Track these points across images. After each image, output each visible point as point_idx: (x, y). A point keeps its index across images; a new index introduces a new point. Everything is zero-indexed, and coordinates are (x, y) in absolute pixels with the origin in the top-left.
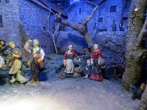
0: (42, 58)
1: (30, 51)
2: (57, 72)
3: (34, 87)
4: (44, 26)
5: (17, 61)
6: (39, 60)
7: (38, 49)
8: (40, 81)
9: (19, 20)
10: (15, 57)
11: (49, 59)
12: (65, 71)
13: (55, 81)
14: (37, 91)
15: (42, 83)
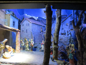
0: (33, 44)
9: (31, 31)
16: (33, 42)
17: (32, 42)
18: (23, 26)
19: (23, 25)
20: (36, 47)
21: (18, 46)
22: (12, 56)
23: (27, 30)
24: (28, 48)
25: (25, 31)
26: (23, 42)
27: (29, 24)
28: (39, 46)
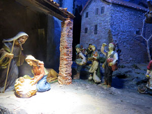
0: (114, 62)
1: (105, 54)
2: (138, 84)
3: (103, 89)
4: (138, 30)
5: (95, 62)
6: (111, 64)
7: (112, 52)
8: (112, 86)
9: (109, 26)
10: (94, 58)
11: (136, 67)
12: (147, 85)
13: (130, 92)
14: (103, 93)
15: (113, 89)
16: (116, 55)
17: (112, 56)
18: (87, 16)
19: (87, 14)
20: (124, 76)
21: (65, 62)
22: (41, 91)
23: (96, 26)
24: (95, 75)
25: (91, 28)
26: (81, 54)
27: (103, 9)
28: (133, 73)
